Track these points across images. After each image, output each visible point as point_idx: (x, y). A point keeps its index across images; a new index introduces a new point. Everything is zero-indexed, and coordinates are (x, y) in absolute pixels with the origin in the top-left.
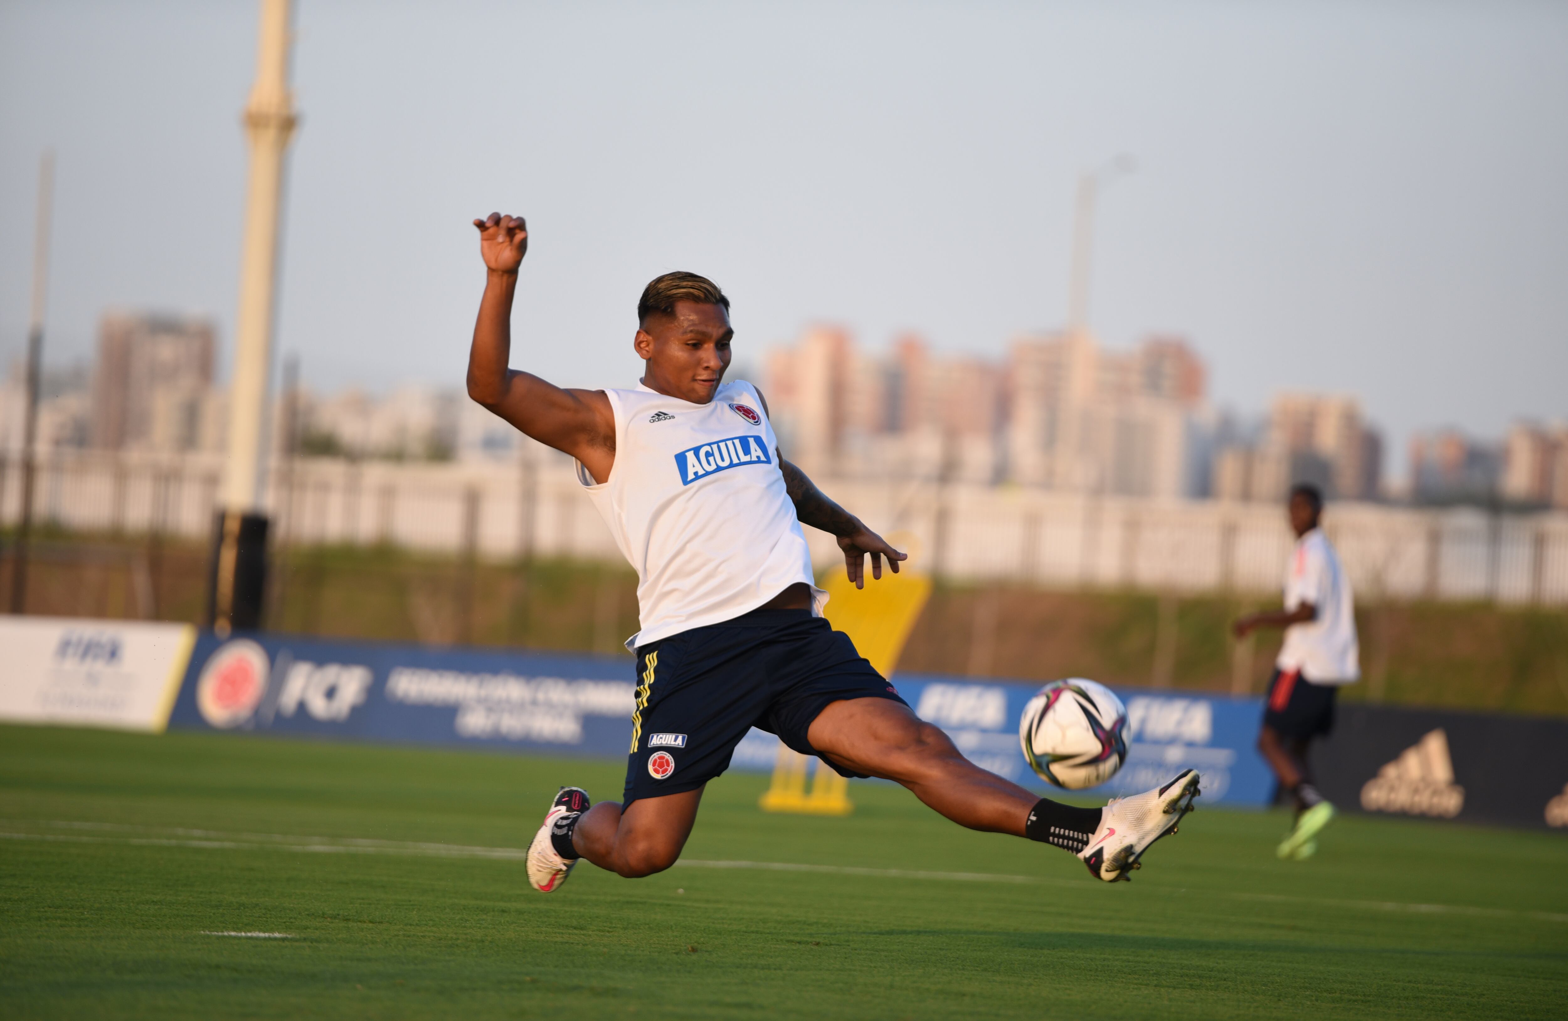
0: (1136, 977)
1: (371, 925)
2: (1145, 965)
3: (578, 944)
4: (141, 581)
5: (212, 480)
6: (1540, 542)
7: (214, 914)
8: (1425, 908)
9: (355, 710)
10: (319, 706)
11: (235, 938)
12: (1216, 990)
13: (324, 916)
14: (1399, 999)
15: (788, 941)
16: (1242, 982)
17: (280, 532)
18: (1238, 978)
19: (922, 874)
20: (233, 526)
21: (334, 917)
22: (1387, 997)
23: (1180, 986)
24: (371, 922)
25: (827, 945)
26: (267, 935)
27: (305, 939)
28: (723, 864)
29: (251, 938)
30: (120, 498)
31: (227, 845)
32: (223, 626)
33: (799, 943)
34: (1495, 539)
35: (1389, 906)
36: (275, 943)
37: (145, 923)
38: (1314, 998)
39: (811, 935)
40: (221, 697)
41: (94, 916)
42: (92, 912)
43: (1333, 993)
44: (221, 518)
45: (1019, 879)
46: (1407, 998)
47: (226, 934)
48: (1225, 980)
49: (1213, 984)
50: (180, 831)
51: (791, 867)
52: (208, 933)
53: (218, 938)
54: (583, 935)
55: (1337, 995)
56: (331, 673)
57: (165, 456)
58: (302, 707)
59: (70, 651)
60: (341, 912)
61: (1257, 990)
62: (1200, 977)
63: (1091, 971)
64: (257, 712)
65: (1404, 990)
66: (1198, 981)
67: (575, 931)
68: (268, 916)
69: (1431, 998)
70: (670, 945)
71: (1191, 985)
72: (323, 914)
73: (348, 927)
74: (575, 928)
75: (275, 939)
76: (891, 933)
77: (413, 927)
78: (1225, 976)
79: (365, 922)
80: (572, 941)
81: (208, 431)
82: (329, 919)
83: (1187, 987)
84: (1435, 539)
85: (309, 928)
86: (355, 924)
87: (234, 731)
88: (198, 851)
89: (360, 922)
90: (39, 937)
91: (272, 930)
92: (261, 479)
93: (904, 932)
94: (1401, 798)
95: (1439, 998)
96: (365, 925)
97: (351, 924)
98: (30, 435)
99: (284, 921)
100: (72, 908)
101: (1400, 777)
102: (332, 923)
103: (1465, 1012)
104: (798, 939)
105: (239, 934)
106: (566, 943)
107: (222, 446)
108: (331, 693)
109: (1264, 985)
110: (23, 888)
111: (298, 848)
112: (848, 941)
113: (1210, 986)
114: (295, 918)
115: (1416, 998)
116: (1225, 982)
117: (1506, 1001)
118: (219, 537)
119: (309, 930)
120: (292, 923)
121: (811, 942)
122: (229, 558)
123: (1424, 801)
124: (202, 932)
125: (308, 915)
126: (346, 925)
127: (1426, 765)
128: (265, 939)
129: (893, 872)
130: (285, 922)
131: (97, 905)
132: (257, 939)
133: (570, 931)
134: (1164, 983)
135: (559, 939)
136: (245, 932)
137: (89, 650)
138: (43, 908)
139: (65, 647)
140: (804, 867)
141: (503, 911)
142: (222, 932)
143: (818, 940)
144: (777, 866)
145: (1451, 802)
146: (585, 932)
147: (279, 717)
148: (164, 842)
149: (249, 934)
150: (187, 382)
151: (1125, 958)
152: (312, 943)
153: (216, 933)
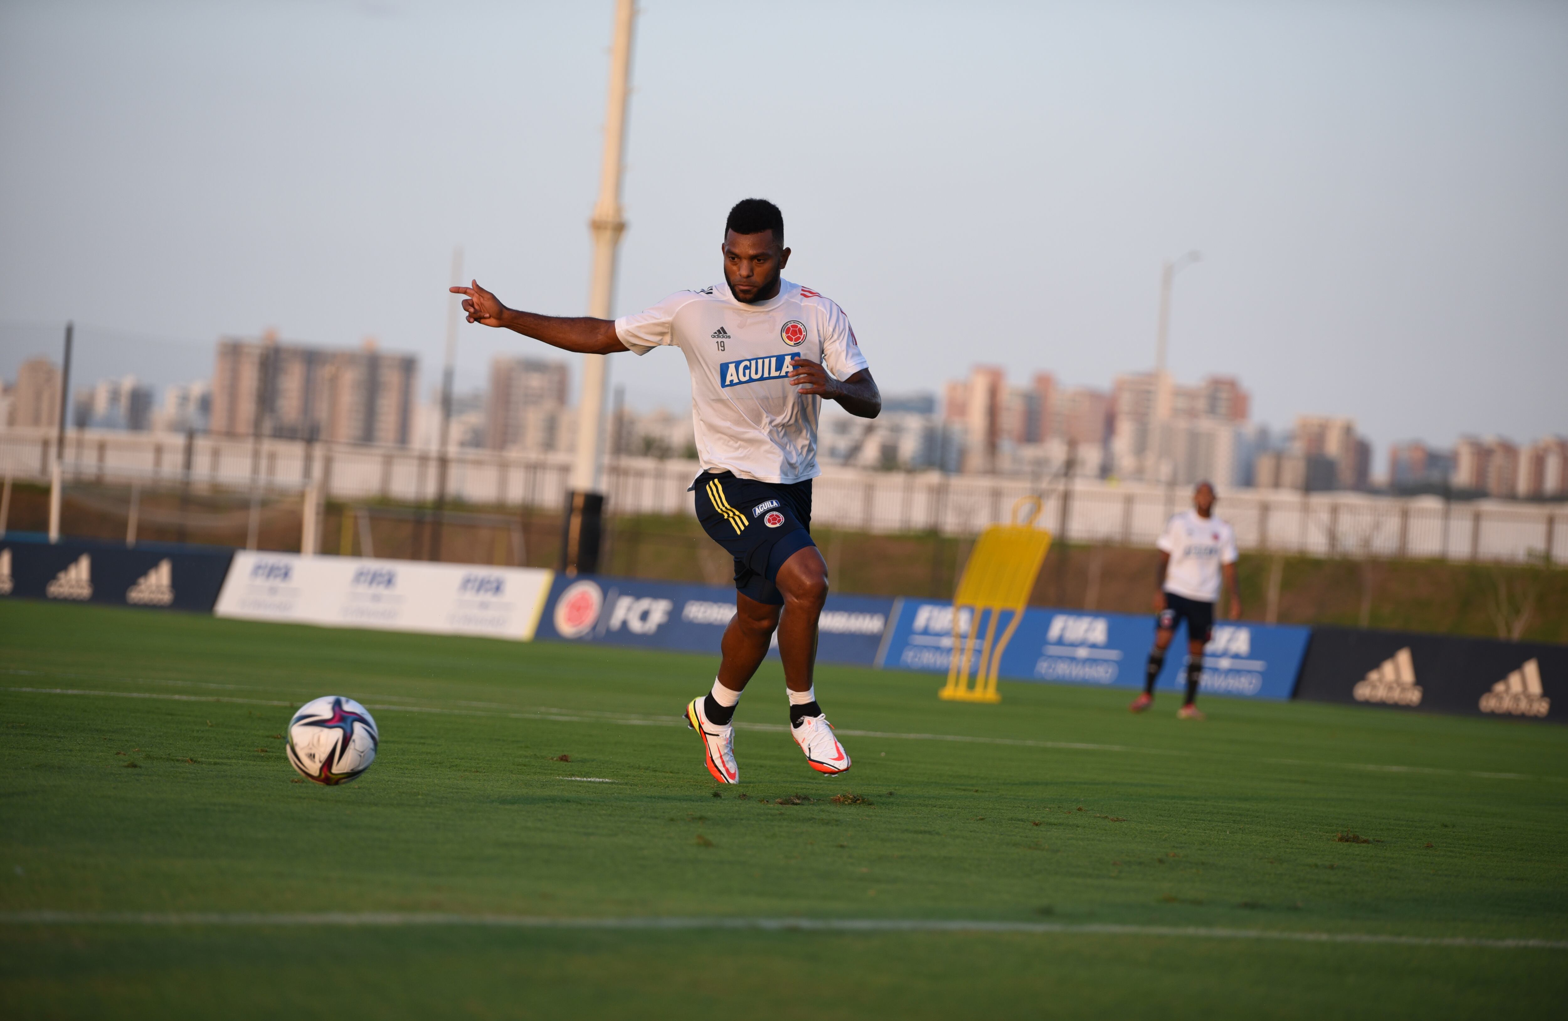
0: (1196, 815)
1: (671, 774)
2: (1203, 807)
3: (812, 789)
4: (517, 538)
5: (565, 469)
6: (1477, 518)
7: (565, 765)
8: (1395, 769)
9: (661, 627)
10: (636, 625)
11: (580, 781)
12: (1251, 824)
13: (639, 768)
14: (1377, 830)
15: (957, 789)
16: (1269, 819)
17: (611, 506)
18: (1266, 816)
19: (1049, 744)
20: (579, 502)
21: (647, 769)
22: (1368, 829)
23: (1226, 821)
24: (671, 772)
25: (983, 792)
26: (601, 780)
27: (626, 784)
28: (912, 736)
29: (590, 782)
30: (503, 483)
31: (575, 719)
32: (572, 571)
33: (964, 790)
34: (1446, 515)
35: (1371, 767)
36: (607, 785)
37: (520, 771)
38: (1318, 830)
39: (972, 785)
40: (570, 619)
41: (486, 765)
42: (484, 762)
43: (1331, 826)
44: (571, 495)
45: (1116, 748)
46: (1382, 830)
47: (573, 779)
48: (1257, 817)
49: (1249, 820)
50: (543, 709)
51: (959, 738)
52: (561, 778)
53: (569, 781)
54: (816, 783)
55: (1334, 828)
56: (645, 604)
57: (533, 455)
58: (624, 624)
59: (470, 585)
60: (651, 765)
61: (1279, 824)
62: (1240, 815)
63: (1165, 810)
64: (594, 628)
65: (1380, 824)
66: (1239, 818)
67: (811, 781)
68: (602, 767)
69: (1398, 830)
70: (876, 791)
71: (1234, 821)
72: (639, 766)
73: (656, 776)
74: (810, 778)
75: (607, 783)
76: (1027, 784)
77: (700, 776)
78: (1258, 814)
79: (667, 772)
80: (808, 787)
81: (563, 437)
82: (643, 770)
83: (1232, 822)
84: (1405, 515)
85: (630, 776)
86: (660, 774)
87: (578, 641)
88: (555, 723)
89: (664, 772)
90: (449, 779)
91: (604, 777)
92: (599, 470)
93: (1037, 784)
94: (1381, 693)
95: (1404, 830)
96: (667, 775)
97: (657, 774)
98: (444, 439)
99: (613, 770)
100: (471, 759)
101: (1380, 680)
102: (645, 772)
103: (1421, 839)
104: (963, 787)
105: (582, 779)
106: (804, 788)
107: (572, 448)
108: (644, 616)
109: (1284, 821)
110: (439, 745)
111: (621, 722)
112: (998, 789)
113: (1247, 821)
114: (620, 769)
115: (1388, 829)
116: (1257, 819)
117: (1450, 831)
118: (570, 510)
119: (629, 777)
120: (618, 772)
121: (972, 790)
122: (576, 523)
123: (1396, 695)
124: (558, 777)
125: (629, 767)
126: (655, 774)
127: (1397, 671)
128: (600, 783)
129: (1030, 743)
130: (613, 772)
131: (487, 758)
132: (594, 782)
133: (807, 780)
134: (1216, 819)
135: (799, 786)
136: (586, 778)
137: (482, 585)
138: (452, 759)
139: (466, 583)
140: (968, 739)
141: (761, 766)
142: (571, 777)
143: (977, 788)
144: (949, 738)
145: (1414, 696)
146: (817, 781)
147: (609, 632)
148: (532, 716)
149: (589, 779)
150: (549, 405)
151: (1189, 802)
152: (631, 786)
153: (567, 778)
